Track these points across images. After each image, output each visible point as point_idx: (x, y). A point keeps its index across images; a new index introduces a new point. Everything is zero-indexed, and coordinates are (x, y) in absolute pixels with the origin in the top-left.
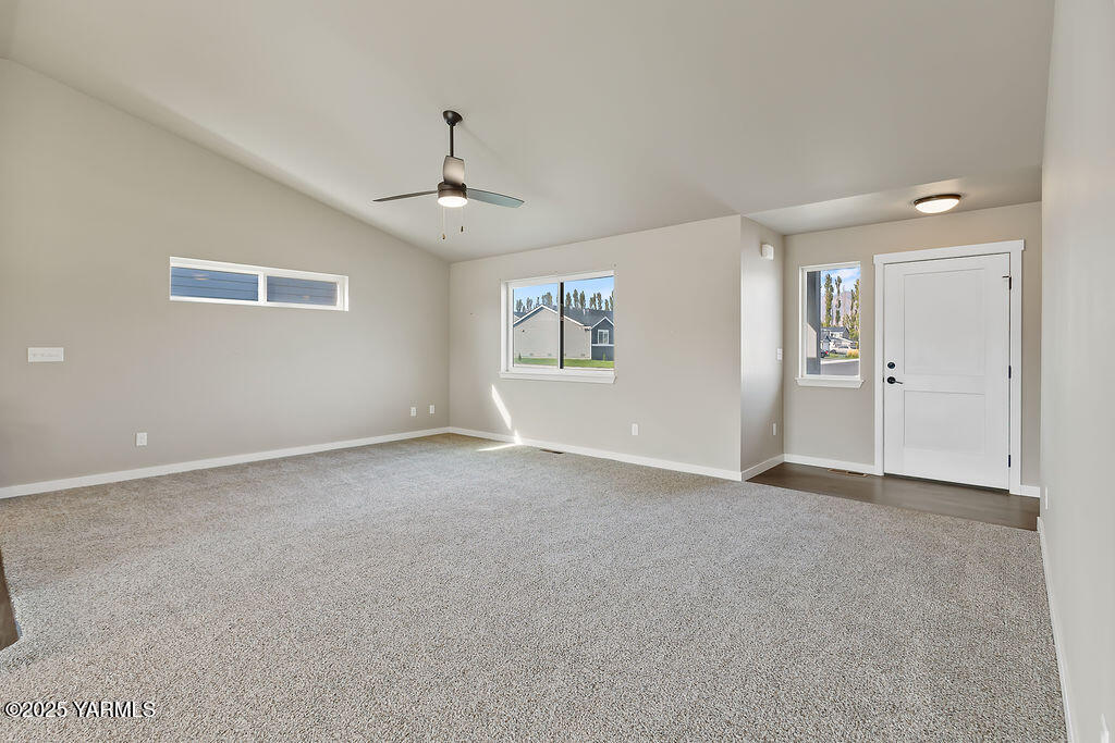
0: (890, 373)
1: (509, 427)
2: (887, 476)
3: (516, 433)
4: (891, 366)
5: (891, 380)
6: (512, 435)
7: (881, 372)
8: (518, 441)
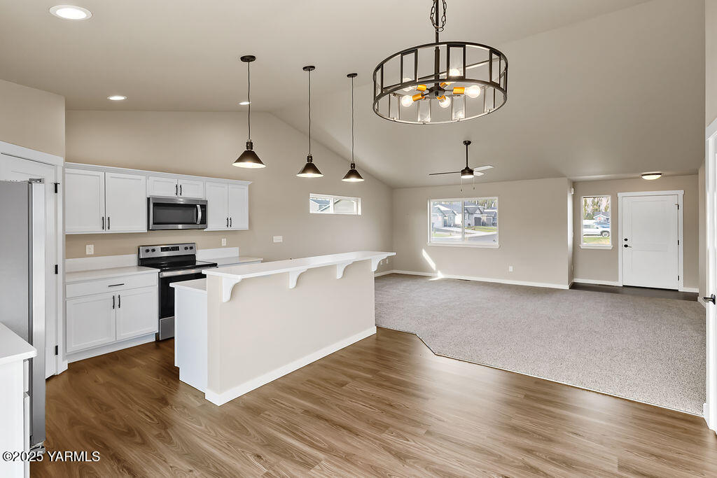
0: (626, 243)
1: (435, 269)
2: (624, 286)
3: (439, 272)
4: (626, 240)
5: (626, 246)
6: (437, 273)
7: (621, 243)
8: (440, 276)
